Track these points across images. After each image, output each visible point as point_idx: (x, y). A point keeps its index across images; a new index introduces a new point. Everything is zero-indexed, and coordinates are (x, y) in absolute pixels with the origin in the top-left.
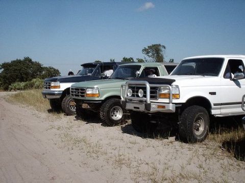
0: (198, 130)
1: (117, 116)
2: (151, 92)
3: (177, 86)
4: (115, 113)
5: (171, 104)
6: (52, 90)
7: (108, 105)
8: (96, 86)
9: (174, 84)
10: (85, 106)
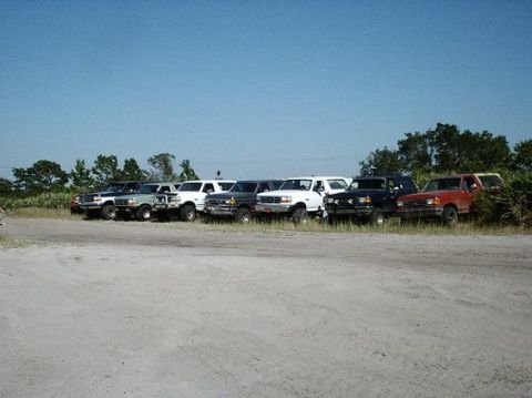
0: (190, 216)
2: (168, 200)
4: (146, 214)
5: (177, 205)
6: (95, 202)
7: (141, 209)
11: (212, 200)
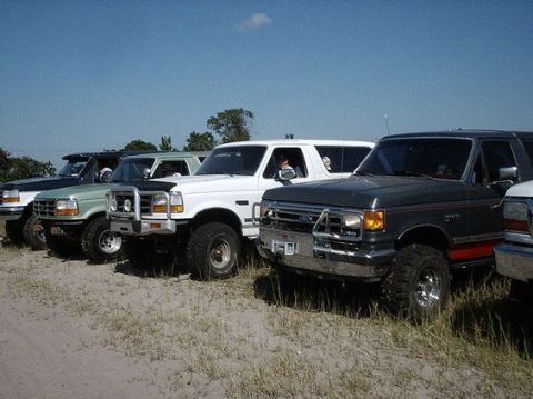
0: (219, 259)
1: (113, 246)
2: (142, 204)
3: (179, 193)
4: (108, 241)
5: (169, 221)
6: (6, 205)
7: (94, 227)
8: (72, 197)
9: (174, 189)
10: (55, 230)
11: (289, 211)
